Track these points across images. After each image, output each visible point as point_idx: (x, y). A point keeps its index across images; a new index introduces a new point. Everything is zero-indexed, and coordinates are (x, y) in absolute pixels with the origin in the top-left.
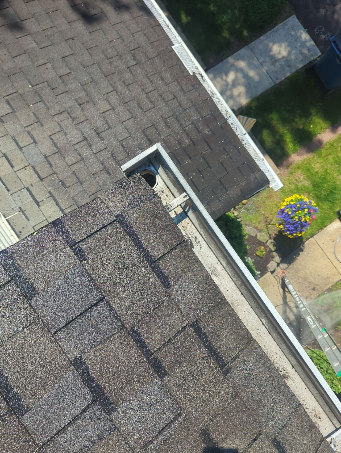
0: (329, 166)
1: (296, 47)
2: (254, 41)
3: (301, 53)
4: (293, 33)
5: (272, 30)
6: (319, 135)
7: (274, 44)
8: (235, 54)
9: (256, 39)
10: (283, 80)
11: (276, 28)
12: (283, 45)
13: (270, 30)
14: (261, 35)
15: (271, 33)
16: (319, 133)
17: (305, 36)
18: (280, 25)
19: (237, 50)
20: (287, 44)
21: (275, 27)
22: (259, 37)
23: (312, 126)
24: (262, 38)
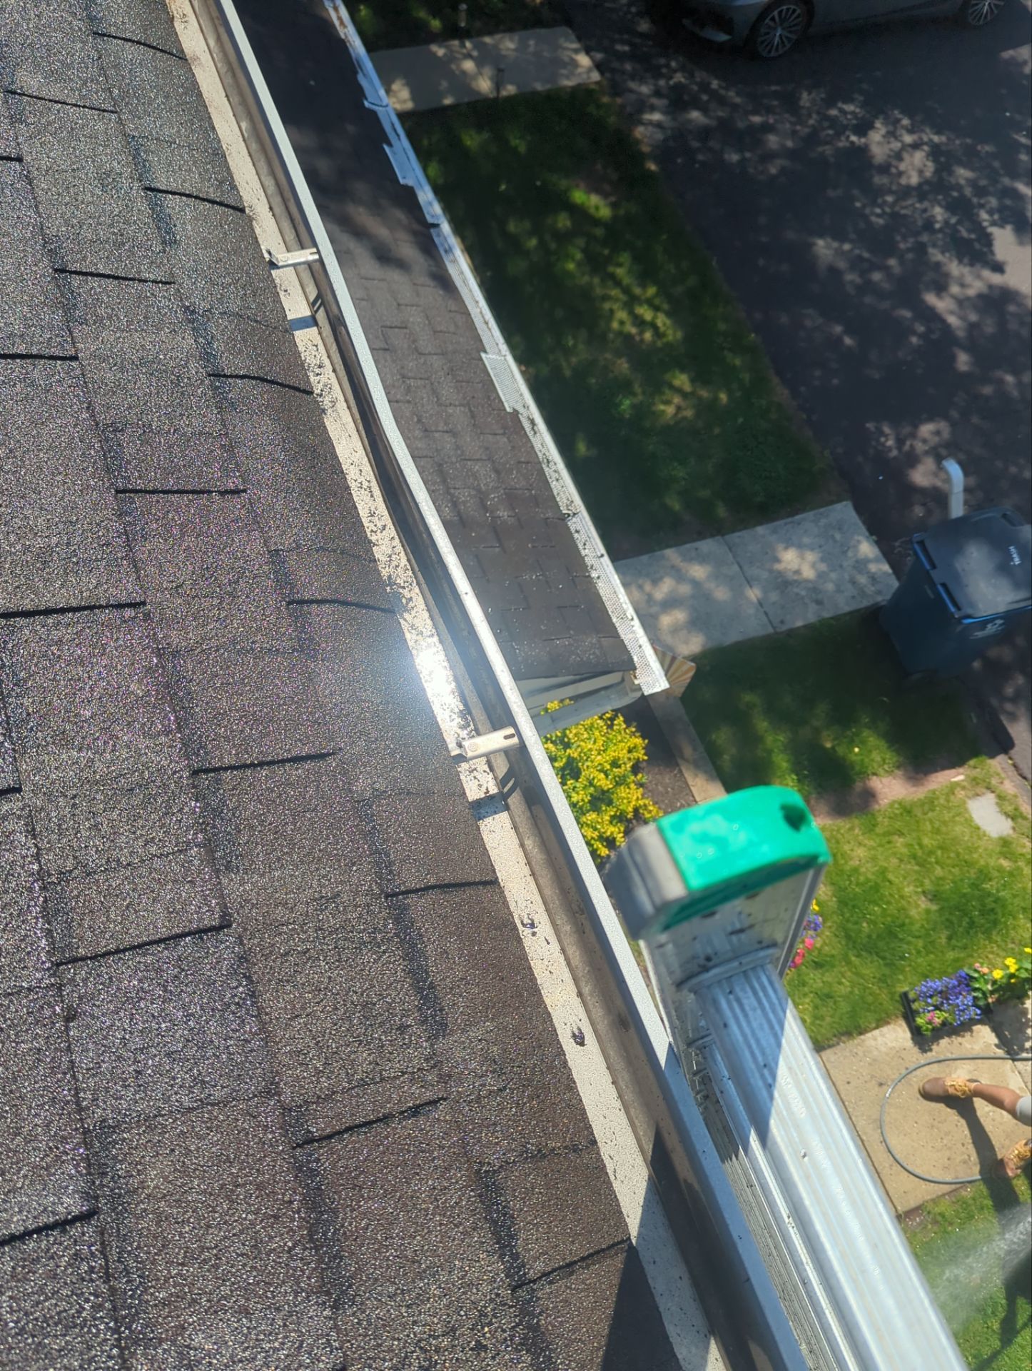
0: (895, 861)
1: (841, 566)
2: (740, 530)
3: (853, 582)
4: (838, 536)
5: (790, 520)
6: (875, 778)
7: (786, 548)
8: (688, 546)
9: (745, 528)
10: (798, 628)
11: (798, 517)
12: (811, 556)
13: (783, 518)
14: (761, 524)
15: (786, 524)
16: (875, 774)
17: (867, 548)
18: (810, 515)
19: (694, 540)
20: (820, 555)
21: (797, 514)
22: (755, 526)
23: (856, 750)
24: (760, 530)
